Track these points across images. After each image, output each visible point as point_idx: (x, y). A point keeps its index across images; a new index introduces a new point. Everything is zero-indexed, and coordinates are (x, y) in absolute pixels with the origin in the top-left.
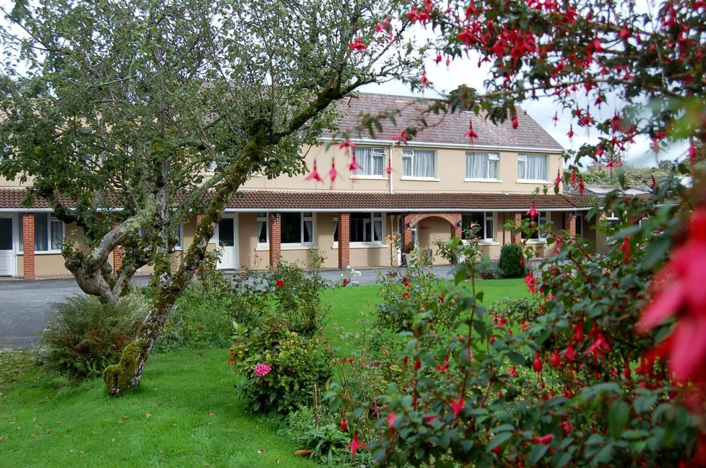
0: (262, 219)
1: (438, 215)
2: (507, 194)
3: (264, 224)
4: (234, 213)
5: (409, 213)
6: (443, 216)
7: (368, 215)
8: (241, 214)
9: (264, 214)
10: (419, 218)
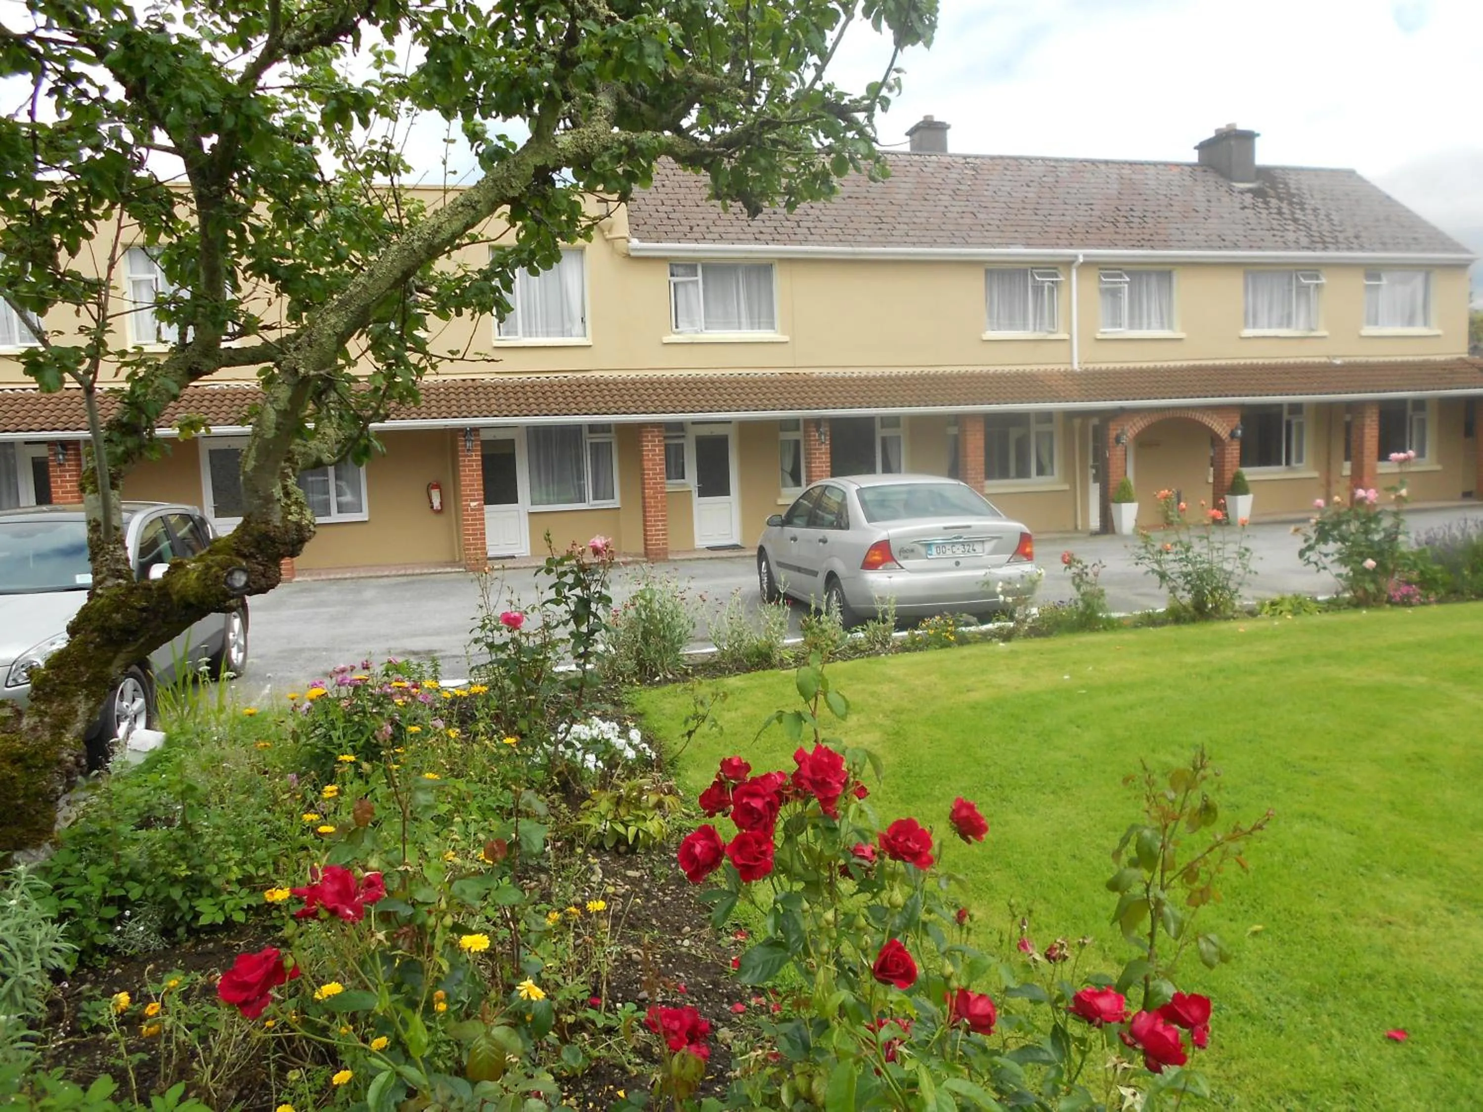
0: (792, 436)
1: (1185, 414)
2: (1338, 362)
3: (797, 443)
4: (728, 422)
5: (1122, 410)
6: (1198, 416)
7: (1020, 419)
8: (744, 425)
9: (794, 424)
10: (1140, 424)
